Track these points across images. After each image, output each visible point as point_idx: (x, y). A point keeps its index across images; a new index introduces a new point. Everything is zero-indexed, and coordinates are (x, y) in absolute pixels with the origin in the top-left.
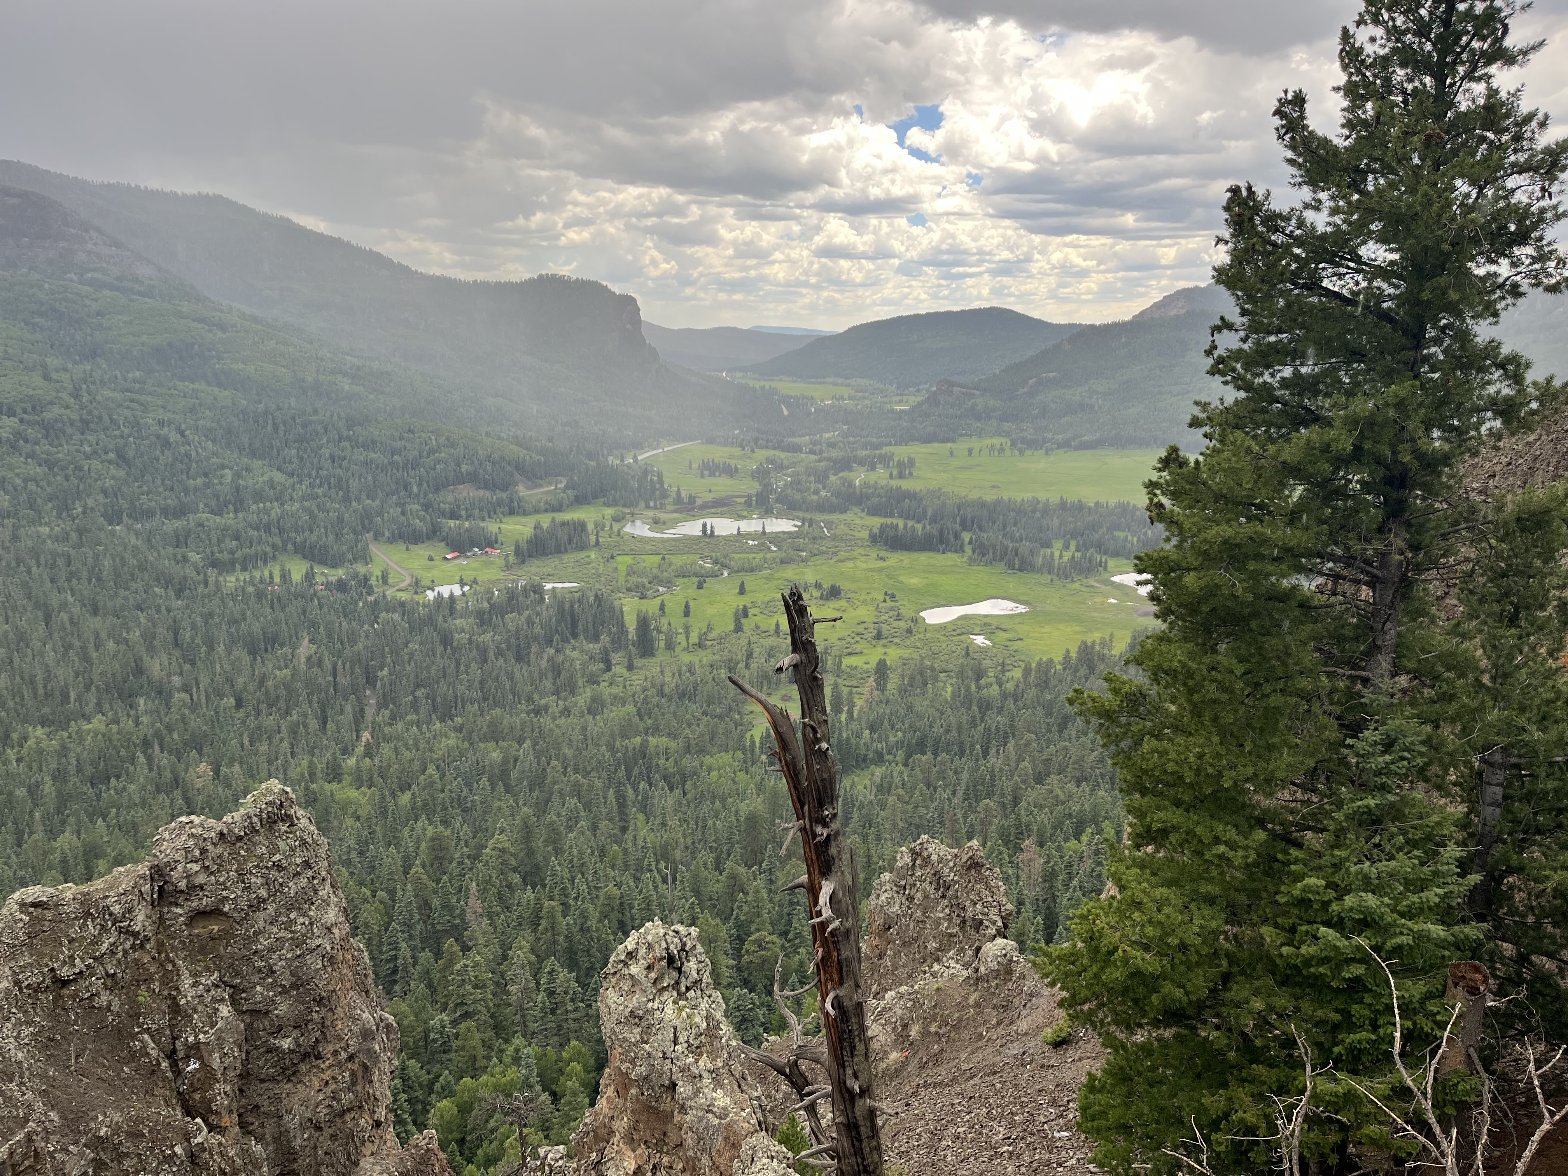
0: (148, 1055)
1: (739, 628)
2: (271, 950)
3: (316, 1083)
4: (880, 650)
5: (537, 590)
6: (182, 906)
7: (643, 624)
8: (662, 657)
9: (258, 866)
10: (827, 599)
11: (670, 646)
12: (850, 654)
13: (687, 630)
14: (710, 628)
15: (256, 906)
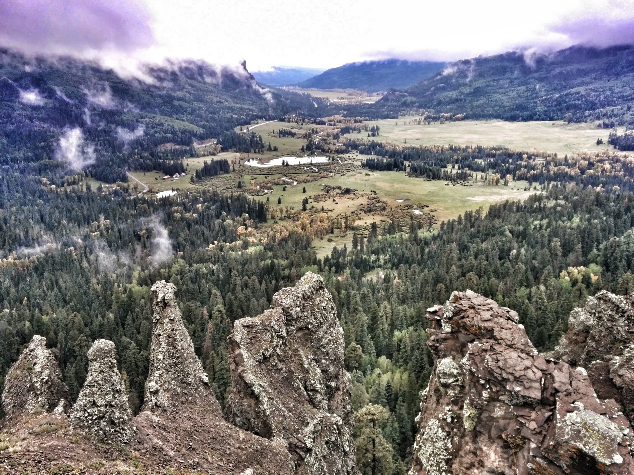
0: (300, 388)
3: (339, 401)
4: (371, 217)
6: (294, 326)
7: (261, 207)
8: (270, 222)
9: (318, 309)
10: (344, 194)
11: (273, 217)
12: (358, 219)
13: (281, 210)
14: (292, 209)
15: (320, 325)
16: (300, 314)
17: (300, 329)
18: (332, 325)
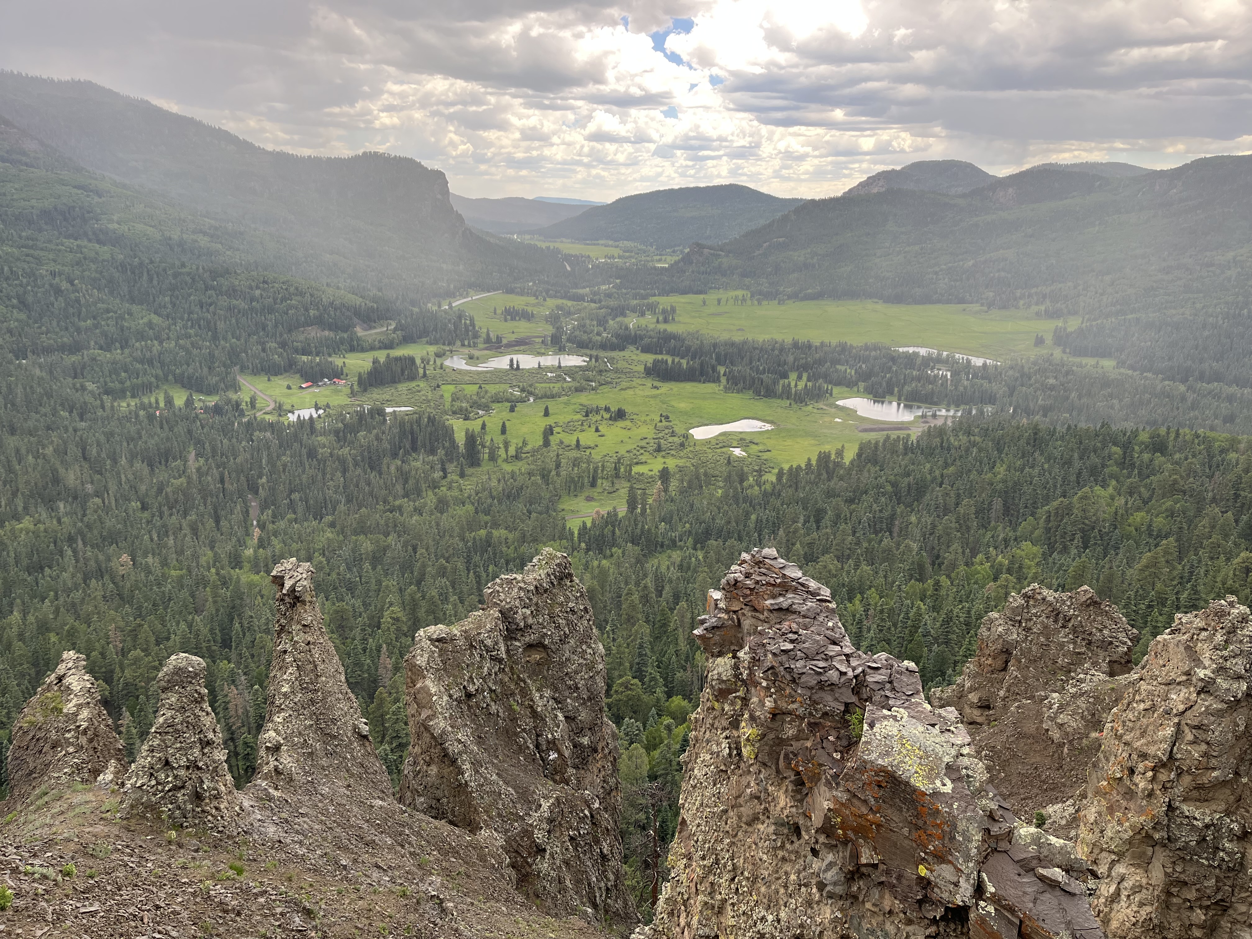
0: (528, 747)
1: (547, 443)
2: (576, 673)
3: (596, 771)
4: (660, 460)
5: (381, 412)
6: (519, 641)
7: (471, 439)
8: (486, 466)
9: (561, 611)
10: (615, 420)
11: (493, 458)
12: (637, 463)
13: (506, 445)
14: (525, 443)
15: (563, 640)
16: (530, 621)
17: (530, 647)
18: (585, 639)
